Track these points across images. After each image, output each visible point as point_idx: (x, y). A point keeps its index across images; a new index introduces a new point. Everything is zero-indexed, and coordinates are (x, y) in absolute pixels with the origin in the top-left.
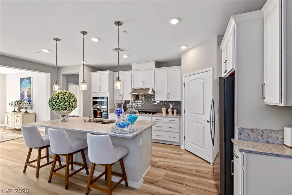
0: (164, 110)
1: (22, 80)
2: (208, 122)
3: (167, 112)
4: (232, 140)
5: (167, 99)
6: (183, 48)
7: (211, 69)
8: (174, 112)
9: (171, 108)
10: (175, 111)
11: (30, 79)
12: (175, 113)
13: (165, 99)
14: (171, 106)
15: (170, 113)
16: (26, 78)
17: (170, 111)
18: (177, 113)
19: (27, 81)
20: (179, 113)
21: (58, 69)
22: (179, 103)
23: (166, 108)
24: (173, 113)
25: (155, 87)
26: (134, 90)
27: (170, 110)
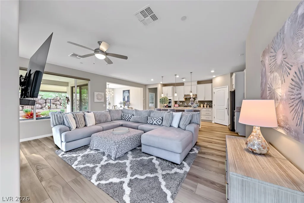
0: (202, 105)
1: (124, 91)
2: (226, 108)
3: (204, 107)
4: (234, 111)
6: (214, 76)
7: (228, 86)
11: (129, 91)
13: (203, 100)
14: (206, 103)
15: (205, 107)
16: (126, 90)
18: (209, 107)
19: (127, 92)
20: (211, 106)
21: (146, 85)
22: (211, 102)
24: (207, 107)
25: (197, 94)
26: (185, 95)
27: (205, 105)
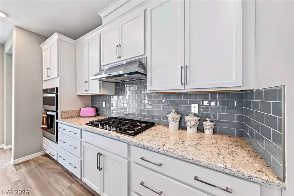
0: (172, 118)
3: (182, 126)
5: (183, 87)
8: (205, 127)
9: (195, 115)
10: (208, 125)
12: (208, 132)
14: (195, 108)
15: (191, 130)
17: (193, 123)
18: (214, 132)
23: (178, 114)
24: (200, 129)
25: (148, 55)
27: (191, 121)
